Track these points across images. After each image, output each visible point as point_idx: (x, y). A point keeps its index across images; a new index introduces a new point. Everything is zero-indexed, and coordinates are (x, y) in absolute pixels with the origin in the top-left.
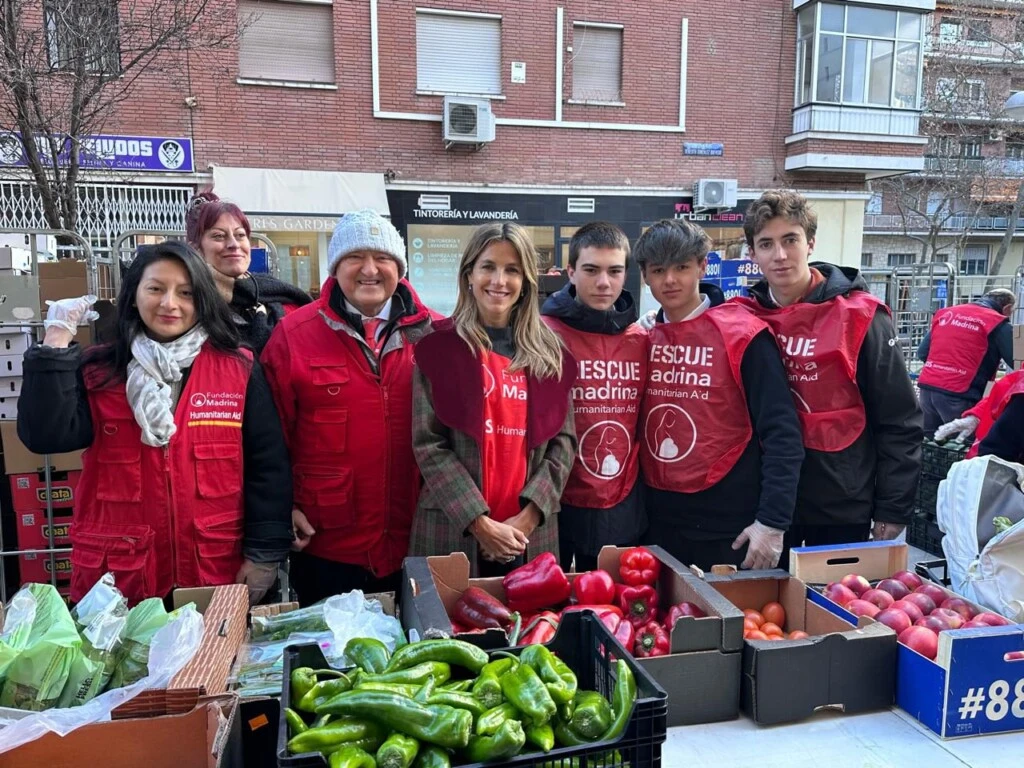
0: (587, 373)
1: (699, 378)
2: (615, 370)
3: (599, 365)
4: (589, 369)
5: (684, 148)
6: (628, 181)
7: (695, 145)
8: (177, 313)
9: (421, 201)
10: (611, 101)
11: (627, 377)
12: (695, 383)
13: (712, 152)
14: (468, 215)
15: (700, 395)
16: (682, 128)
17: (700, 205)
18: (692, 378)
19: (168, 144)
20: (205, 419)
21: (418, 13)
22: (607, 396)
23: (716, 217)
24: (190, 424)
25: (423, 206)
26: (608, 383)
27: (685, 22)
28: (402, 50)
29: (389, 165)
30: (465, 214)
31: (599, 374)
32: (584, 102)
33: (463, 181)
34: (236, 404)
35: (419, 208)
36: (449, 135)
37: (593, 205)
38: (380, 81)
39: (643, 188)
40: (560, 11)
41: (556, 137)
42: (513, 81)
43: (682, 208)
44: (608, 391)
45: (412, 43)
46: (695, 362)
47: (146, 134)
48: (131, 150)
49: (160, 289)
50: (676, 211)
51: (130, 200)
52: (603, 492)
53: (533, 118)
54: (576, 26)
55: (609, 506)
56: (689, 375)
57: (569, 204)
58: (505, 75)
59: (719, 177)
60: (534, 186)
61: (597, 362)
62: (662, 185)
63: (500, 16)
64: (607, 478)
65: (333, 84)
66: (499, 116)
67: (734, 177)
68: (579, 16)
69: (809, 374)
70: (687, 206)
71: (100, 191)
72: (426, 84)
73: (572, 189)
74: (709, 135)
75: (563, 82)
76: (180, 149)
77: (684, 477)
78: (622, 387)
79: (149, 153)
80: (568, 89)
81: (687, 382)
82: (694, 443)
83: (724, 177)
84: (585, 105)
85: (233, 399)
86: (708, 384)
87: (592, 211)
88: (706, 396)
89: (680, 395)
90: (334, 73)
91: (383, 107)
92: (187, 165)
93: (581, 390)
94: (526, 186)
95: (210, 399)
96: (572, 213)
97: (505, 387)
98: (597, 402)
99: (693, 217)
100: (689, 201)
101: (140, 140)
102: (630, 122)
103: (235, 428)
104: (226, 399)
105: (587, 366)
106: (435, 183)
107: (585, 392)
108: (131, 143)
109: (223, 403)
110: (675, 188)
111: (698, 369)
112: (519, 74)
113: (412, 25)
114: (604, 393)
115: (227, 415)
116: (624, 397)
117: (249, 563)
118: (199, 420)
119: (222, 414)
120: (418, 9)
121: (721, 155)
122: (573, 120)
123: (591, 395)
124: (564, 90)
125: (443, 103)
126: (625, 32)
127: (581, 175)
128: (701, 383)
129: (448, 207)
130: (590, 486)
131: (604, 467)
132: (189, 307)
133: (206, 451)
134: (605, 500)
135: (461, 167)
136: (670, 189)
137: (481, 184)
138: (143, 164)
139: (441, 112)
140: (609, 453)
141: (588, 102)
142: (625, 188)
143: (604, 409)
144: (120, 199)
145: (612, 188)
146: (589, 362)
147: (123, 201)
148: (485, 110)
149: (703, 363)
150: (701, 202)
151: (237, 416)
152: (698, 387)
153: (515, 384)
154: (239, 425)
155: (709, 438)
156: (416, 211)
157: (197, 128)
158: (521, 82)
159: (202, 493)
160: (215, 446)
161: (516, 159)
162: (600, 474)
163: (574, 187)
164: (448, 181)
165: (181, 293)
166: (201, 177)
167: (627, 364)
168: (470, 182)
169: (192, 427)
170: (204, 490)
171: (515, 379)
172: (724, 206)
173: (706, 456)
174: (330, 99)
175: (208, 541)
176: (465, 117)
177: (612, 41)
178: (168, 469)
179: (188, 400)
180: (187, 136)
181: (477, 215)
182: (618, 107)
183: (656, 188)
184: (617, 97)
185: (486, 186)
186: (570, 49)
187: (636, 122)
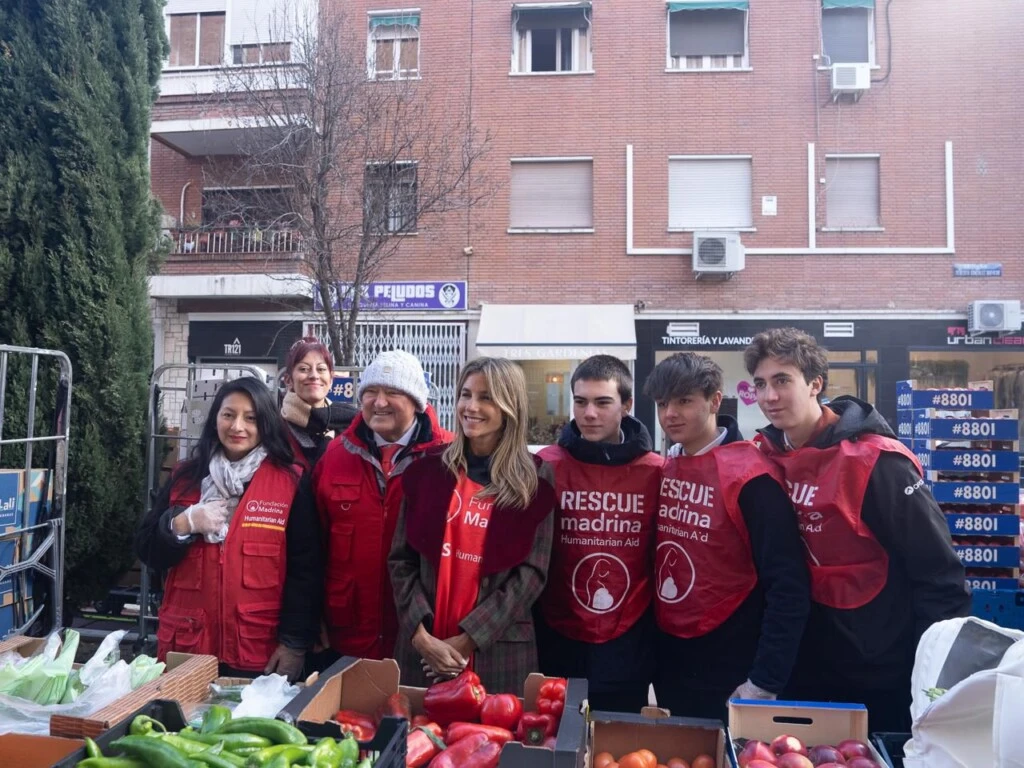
0: (582, 504)
1: (700, 518)
2: (611, 502)
3: (595, 497)
4: (584, 500)
5: (955, 269)
6: (892, 305)
7: (967, 266)
8: (243, 434)
9: (670, 329)
10: (868, 227)
11: (627, 510)
12: (696, 524)
13: (989, 273)
14: (717, 341)
15: (699, 537)
16: (950, 249)
17: (976, 328)
18: (693, 518)
19: (447, 287)
20: (256, 522)
21: (671, 160)
22: (601, 529)
23: (997, 341)
24: (244, 525)
25: (672, 334)
26: (603, 515)
27: (949, 146)
28: (654, 193)
29: (639, 296)
30: (714, 340)
31: (595, 505)
32: (839, 229)
33: (712, 308)
34: (281, 512)
35: (667, 335)
36: (698, 266)
37: (852, 329)
38: (634, 222)
39: (908, 311)
40: (811, 147)
41: (808, 263)
42: (763, 214)
43: (956, 332)
44: (602, 523)
45: (665, 186)
46: (698, 501)
47: (429, 279)
48: (418, 293)
49: (232, 415)
50: (949, 335)
51: (414, 335)
52: (594, 627)
53: (785, 246)
54: (828, 159)
55: (601, 641)
56: (691, 514)
57: (826, 329)
58: (756, 208)
59: (999, 298)
60: (787, 312)
61: (593, 493)
62: (930, 307)
63: (750, 156)
64: (598, 612)
65: (591, 228)
66: (748, 246)
67: (1015, 298)
68: (831, 150)
69: (815, 524)
70: (962, 329)
71: (392, 327)
72: (677, 221)
73: (828, 314)
74: (983, 255)
75: (816, 212)
76: (457, 290)
77: (681, 621)
78: (619, 519)
79: (431, 295)
80: (821, 218)
81: (689, 522)
82: (691, 586)
83: (1005, 299)
84: (841, 232)
85: (280, 507)
86: (708, 526)
87: (851, 335)
88: (705, 539)
89: (682, 534)
90: (592, 218)
91: (636, 244)
92: (461, 304)
93: (575, 520)
94: (778, 312)
95: (262, 506)
96: (828, 338)
97: (469, 513)
98: (591, 534)
99: (969, 340)
100: (964, 325)
101: (425, 284)
102: (891, 246)
103: (278, 532)
104: (273, 507)
105: (582, 497)
106: (683, 311)
107: (579, 523)
108: (418, 287)
109: (271, 510)
110: (945, 311)
111: (700, 509)
112: (769, 206)
113: (665, 171)
114: (598, 525)
115: (273, 521)
116: (621, 530)
117: (283, 647)
118: (251, 522)
119: (269, 518)
120: (671, 157)
121: (1000, 274)
122: (826, 246)
123: (584, 527)
124: (817, 219)
125: (692, 238)
126: (881, 161)
127: (839, 299)
128: (701, 525)
129: (697, 334)
130: (579, 619)
131: (595, 599)
132: (253, 429)
133: (253, 548)
134: (595, 634)
135: (711, 294)
136: (940, 311)
137: (731, 311)
138: (426, 305)
139: (690, 245)
140: (601, 587)
141: (844, 229)
142: (889, 311)
143: (597, 542)
144: (406, 335)
145: (873, 311)
146: (584, 493)
147: (408, 336)
148: (734, 241)
149: (705, 503)
150: (977, 325)
151: (282, 522)
152: (698, 528)
153: (479, 511)
154: (283, 529)
155: (707, 583)
156: (664, 338)
157: (472, 272)
158: (772, 214)
159: (246, 583)
160: (261, 545)
161: (767, 286)
162: (591, 606)
163: (831, 311)
164: (698, 309)
165: (247, 418)
166: (472, 314)
167: (629, 496)
168: (719, 309)
169: (244, 528)
170: (248, 580)
171: (481, 506)
172: (1005, 329)
173: (702, 601)
174: (588, 241)
175: (248, 624)
176: (714, 249)
177: (868, 171)
178: (221, 562)
179: (245, 506)
180: (463, 279)
181: (726, 340)
182: (876, 232)
183: (923, 311)
184: (875, 222)
185: (736, 313)
186: (823, 180)
187: (897, 246)
